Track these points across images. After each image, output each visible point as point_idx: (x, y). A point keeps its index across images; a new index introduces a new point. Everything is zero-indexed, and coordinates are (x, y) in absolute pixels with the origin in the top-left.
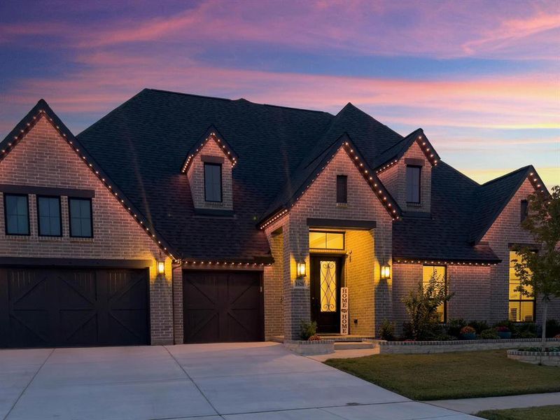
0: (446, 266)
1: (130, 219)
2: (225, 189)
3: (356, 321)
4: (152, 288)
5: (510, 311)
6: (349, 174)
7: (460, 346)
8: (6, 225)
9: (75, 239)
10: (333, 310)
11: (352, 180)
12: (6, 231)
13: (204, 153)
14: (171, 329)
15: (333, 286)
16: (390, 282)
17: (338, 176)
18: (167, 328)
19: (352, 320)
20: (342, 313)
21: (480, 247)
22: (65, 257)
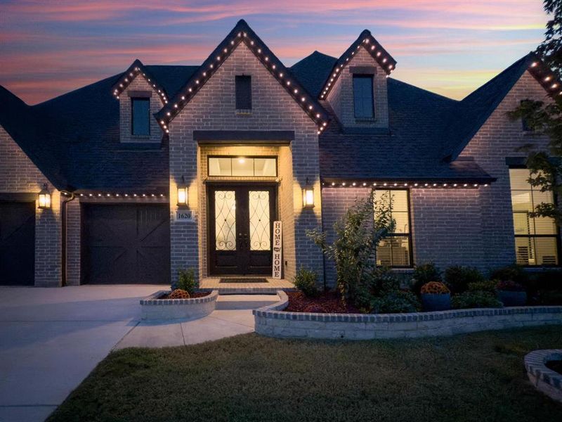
0: (408, 189)
1: (18, 150)
2: (152, 122)
3: (286, 263)
4: (38, 223)
5: (517, 250)
6: (252, 73)
10: (267, 247)
11: (257, 81)
13: (131, 89)
16: (318, 211)
17: (237, 77)
20: (275, 253)
21: (460, 164)
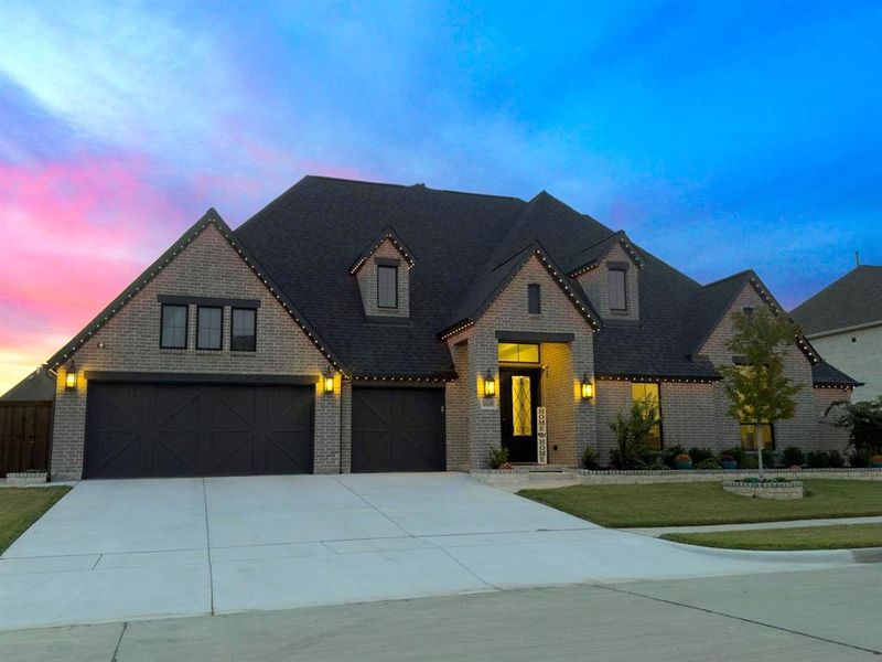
0: (658, 383)
1: (297, 331)
2: (400, 294)
3: (555, 448)
4: (318, 407)
7: (672, 477)
8: (161, 337)
9: (237, 353)
10: (529, 433)
11: (545, 289)
12: (161, 344)
13: (378, 255)
14: (337, 455)
15: (528, 405)
16: (593, 402)
17: (530, 285)
18: (333, 454)
19: (551, 446)
20: (539, 438)
21: (698, 361)
22: (225, 372)
